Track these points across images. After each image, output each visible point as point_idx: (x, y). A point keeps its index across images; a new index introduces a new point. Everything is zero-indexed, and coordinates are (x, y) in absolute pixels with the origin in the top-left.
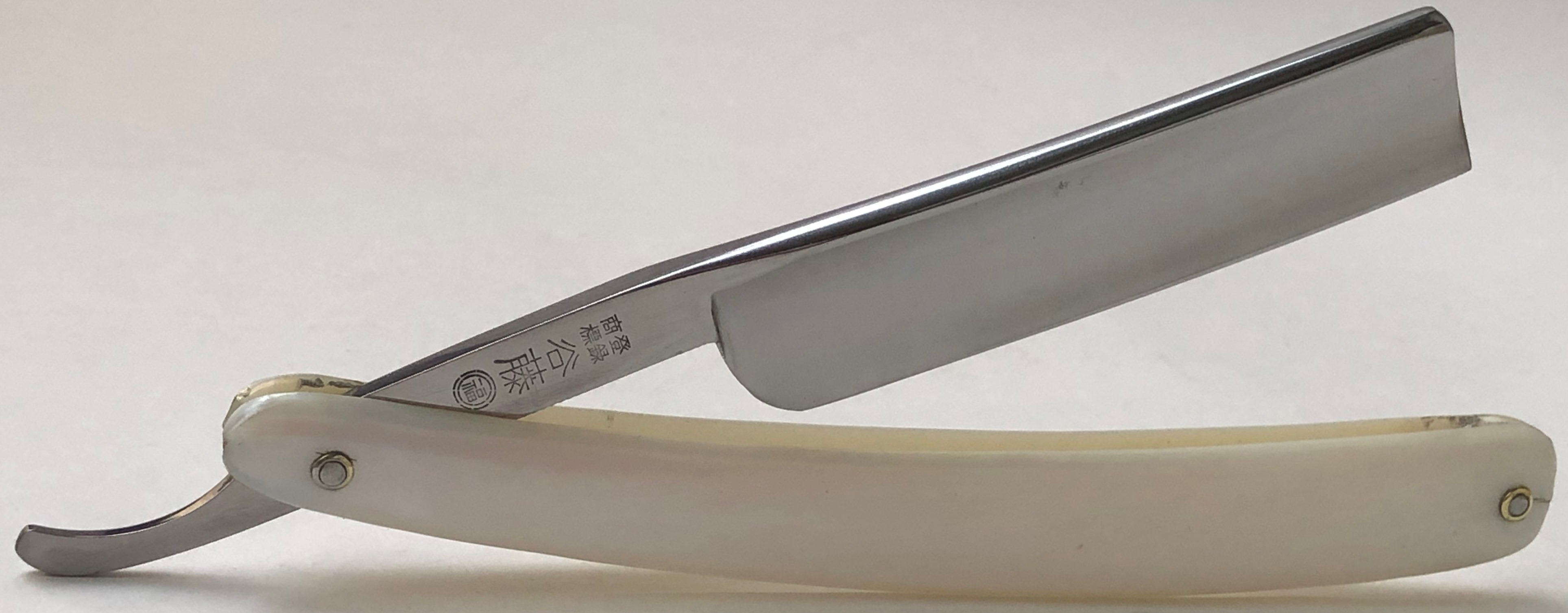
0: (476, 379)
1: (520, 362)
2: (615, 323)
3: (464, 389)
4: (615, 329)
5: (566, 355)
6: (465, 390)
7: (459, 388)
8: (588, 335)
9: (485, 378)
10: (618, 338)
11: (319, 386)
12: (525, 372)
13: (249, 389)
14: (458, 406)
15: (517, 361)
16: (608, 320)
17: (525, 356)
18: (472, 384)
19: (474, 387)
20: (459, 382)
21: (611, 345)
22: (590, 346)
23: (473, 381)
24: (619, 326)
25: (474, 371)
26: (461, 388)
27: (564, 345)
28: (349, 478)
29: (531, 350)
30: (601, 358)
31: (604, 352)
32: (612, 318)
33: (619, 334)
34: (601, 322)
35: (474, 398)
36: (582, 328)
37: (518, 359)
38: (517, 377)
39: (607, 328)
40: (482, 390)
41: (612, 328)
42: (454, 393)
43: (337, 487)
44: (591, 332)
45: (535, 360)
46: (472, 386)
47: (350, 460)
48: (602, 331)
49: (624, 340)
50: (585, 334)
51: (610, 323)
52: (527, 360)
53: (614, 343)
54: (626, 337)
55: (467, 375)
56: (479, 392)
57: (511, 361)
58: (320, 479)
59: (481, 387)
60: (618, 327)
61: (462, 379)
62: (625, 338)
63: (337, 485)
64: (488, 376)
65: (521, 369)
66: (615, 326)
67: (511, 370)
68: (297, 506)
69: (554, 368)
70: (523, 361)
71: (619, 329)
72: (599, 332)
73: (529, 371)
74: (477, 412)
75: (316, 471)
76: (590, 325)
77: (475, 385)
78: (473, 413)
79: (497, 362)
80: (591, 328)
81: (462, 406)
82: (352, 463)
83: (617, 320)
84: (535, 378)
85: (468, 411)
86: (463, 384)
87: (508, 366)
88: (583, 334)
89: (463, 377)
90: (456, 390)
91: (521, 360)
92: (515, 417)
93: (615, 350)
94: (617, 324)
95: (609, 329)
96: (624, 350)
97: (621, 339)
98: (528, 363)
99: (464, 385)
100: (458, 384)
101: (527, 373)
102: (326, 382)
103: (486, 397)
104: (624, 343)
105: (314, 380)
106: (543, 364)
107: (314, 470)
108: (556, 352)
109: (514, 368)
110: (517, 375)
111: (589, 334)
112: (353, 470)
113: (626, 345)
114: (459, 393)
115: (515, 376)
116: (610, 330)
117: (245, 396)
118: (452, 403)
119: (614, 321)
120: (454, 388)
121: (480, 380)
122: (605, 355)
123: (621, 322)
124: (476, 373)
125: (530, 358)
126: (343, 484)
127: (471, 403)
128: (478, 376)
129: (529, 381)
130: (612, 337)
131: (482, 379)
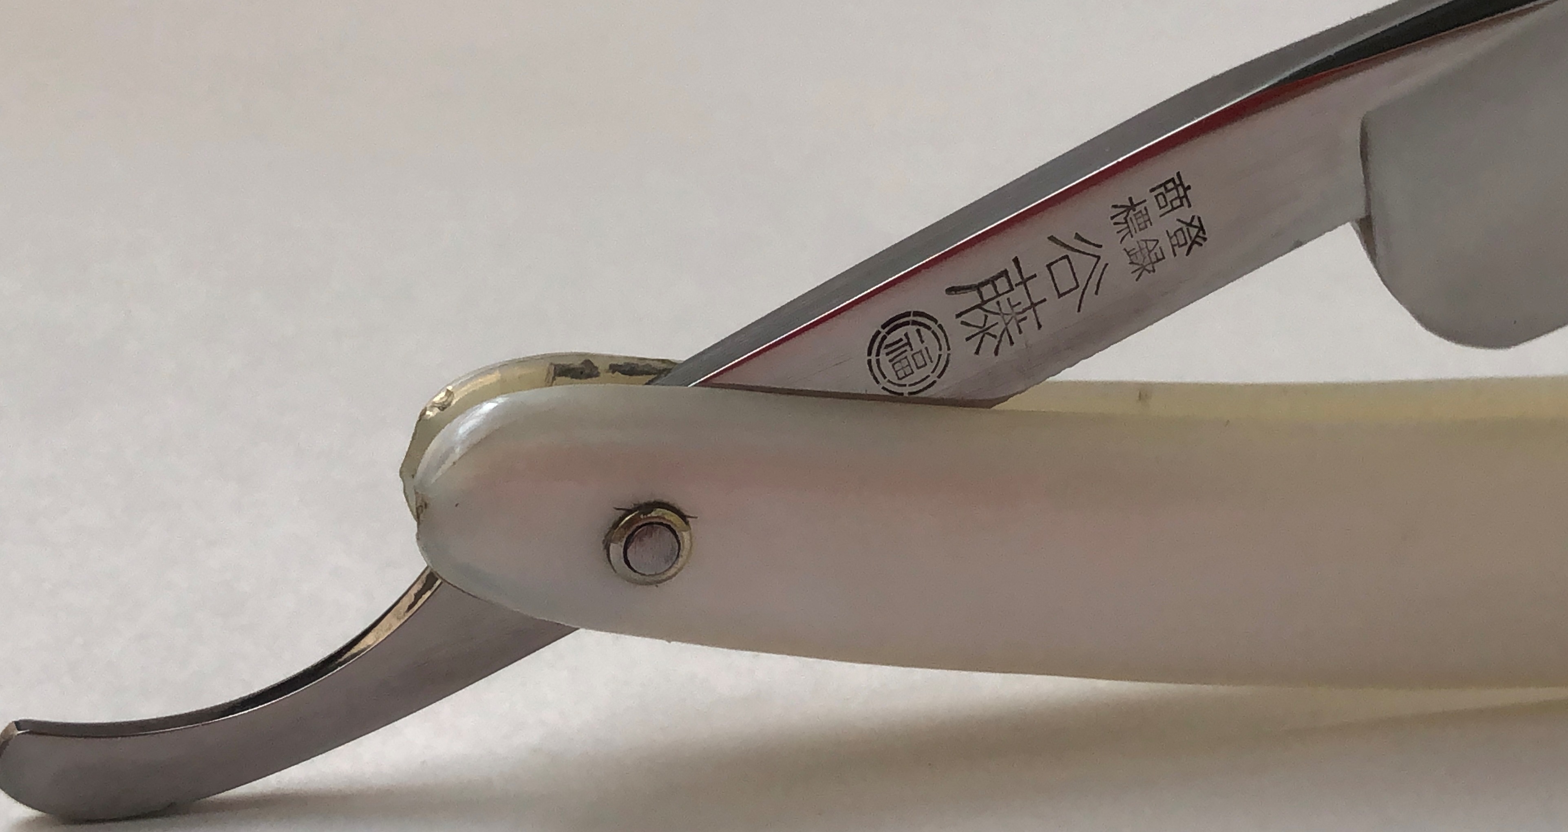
0: (911, 329)
1: (995, 287)
2: (1178, 191)
3: (887, 354)
4: (1177, 203)
5: (1083, 264)
6: (891, 356)
7: (878, 354)
8: (1126, 222)
9: (929, 328)
10: (1182, 222)
11: (589, 376)
12: (1005, 308)
13: (449, 393)
14: (877, 390)
15: (990, 286)
16: (1164, 185)
17: (1005, 273)
18: (905, 341)
19: (907, 348)
20: (880, 337)
21: (1171, 238)
22: (1131, 243)
23: (906, 335)
24: (1186, 196)
25: (907, 314)
26: (883, 351)
27: (1082, 246)
28: (684, 553)
29: (1016, 261)
30: (1150, 268)
31: (1156, 254)
32: (1172, 180)
33: (1185, 214)
34: (1153, 190)
35: (908, 371)
36: (1115, 206)
37: (992, 281)
38: (992, 319)
39: (1163, 204)
40: (924, 352)
41: (1171, 202)
42: (869, 362)
43: (664, 577)
44: (1132, 212)
45: (1024, 282)
46: (903, 346)
47: (683, 517)
48: (1154, 211)
49: (1195, 227)
50: (1120, 219)
51: (1168, 191)
52: (1009, 281)
53: (1175, 234)
54: (1199, 218)
55: (893, 324)
56: (919, 357)
57: (978, 287)
58: (627, 562)
59: (922, 347)
60: (1184, 199)
61: (884, 332)
62: (1196, 223)
63: (663, 573)
64: (936, 321)
65: (998, 303)
66: (1179, 197)
67: (979, 306)
68: (576, 627)
69: (1060, 295)
70: (1002, 285)
71: (1185, 203)
72: (1147, 214)
73: (1012, 307)
74: (914, 399)
75: (616, 549)
76: (1130, 199)
77: (909, 344)
78: (907, 401)
79: (951, 290)
80: (1133, 206)
81: (884, 388)
82: (687, 523)
83: (1182, 184)
84: (1025, 319)
85: (896, 397)
86: (886, 342)
87: (972, 298)
88: (1116, 220)
89: (887, 329)
90: (873, 358)
91: (997, 282)
92: (989, 404)
93: (1176, 248)
94: (1182, 194)
95: (1167, 205)
96: (1195, 246)
97: (1190, 225)
98: (1012, 289)
99: (887, 346)
100: (876, 344)
101: (1009, 311)
102: (602, 366)
103: (931, 366)
104: (1194, 232)
105: (577, 363)
106: (1040, 288)
107: (613, 546)
108: (1066, 261)
109: (985, 302)
110: (990, 316)
111: (1128, 219)
112: (691, 535)
113: (1197, 236)
114: (878, 361)
115: (986, 317)
116: (1169, 207)
117: (443, 407)
118: (865, 384)
119: (1176, 187)
120: (870, 354)
121: (918, 331)
122: (1158, 260)
123: (1189, 187)
124: (911, 318)
125: (1015, 278)
126: (673, 571)
127: (902, 382)
128: (915, 323)
129: (1013, 328)
130: (1171, 222)
131: (922, 329)
